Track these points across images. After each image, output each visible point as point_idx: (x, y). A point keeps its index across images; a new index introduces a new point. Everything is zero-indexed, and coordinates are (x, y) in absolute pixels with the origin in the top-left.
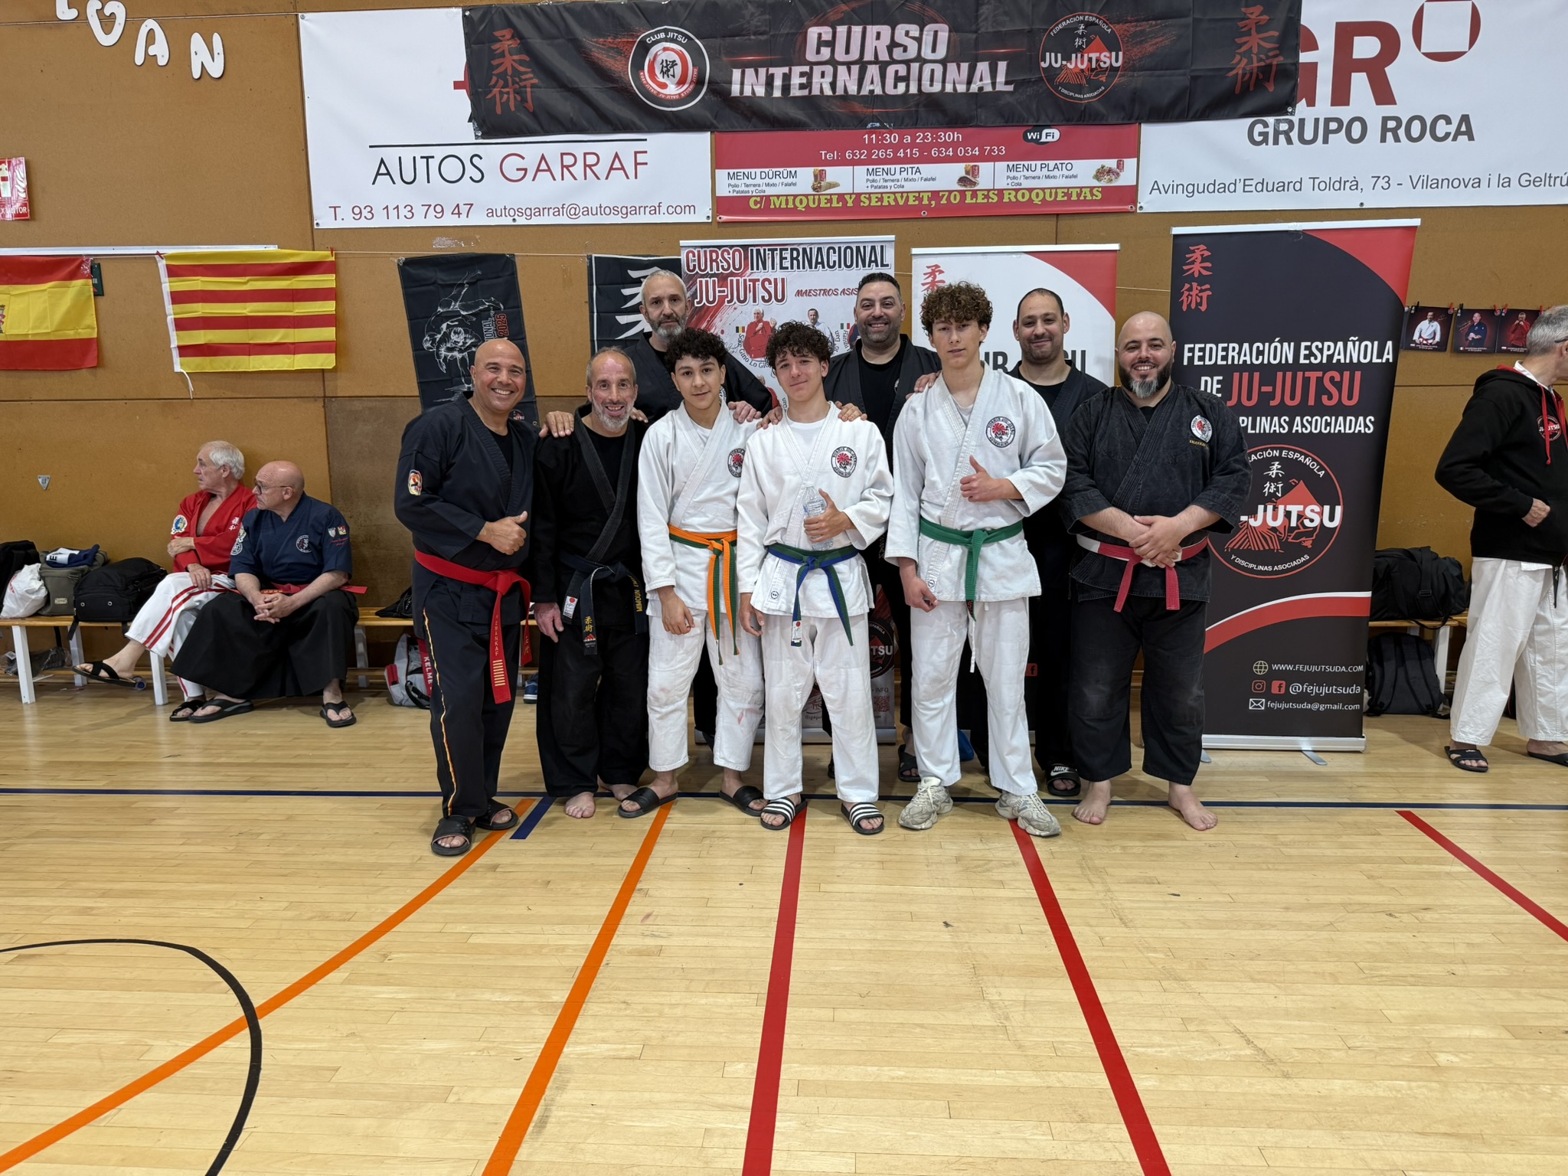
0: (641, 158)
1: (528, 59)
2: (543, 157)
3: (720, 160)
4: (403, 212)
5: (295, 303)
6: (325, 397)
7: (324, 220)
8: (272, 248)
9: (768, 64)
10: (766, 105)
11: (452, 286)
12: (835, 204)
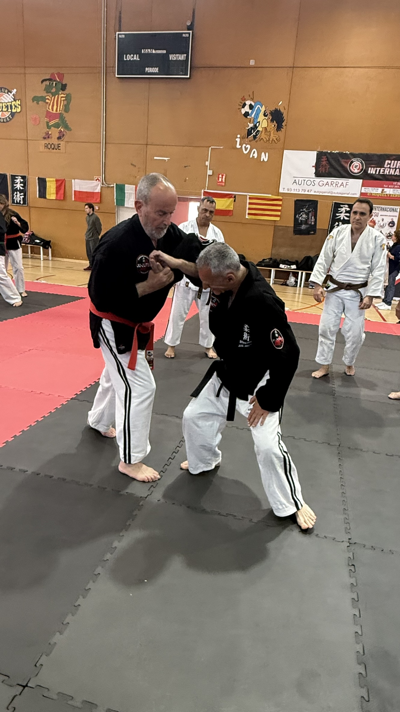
0: (347, 184)
1: (328, 162)
2: (328, 182)
3: (363, 186)
4: (298, 190)
5: (273, 207)
6: (275, 226)
7: (281, 191)
8: (270, 195)
9: (376, 167)
10: (375, 175)
11: (304, 206)
12: (385, 196)
